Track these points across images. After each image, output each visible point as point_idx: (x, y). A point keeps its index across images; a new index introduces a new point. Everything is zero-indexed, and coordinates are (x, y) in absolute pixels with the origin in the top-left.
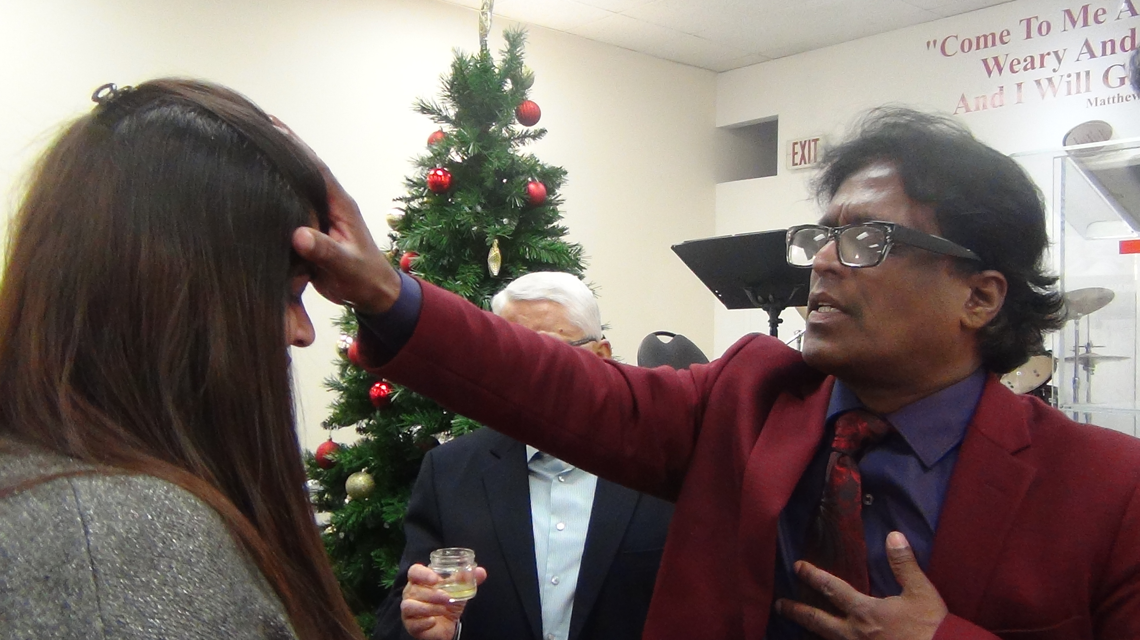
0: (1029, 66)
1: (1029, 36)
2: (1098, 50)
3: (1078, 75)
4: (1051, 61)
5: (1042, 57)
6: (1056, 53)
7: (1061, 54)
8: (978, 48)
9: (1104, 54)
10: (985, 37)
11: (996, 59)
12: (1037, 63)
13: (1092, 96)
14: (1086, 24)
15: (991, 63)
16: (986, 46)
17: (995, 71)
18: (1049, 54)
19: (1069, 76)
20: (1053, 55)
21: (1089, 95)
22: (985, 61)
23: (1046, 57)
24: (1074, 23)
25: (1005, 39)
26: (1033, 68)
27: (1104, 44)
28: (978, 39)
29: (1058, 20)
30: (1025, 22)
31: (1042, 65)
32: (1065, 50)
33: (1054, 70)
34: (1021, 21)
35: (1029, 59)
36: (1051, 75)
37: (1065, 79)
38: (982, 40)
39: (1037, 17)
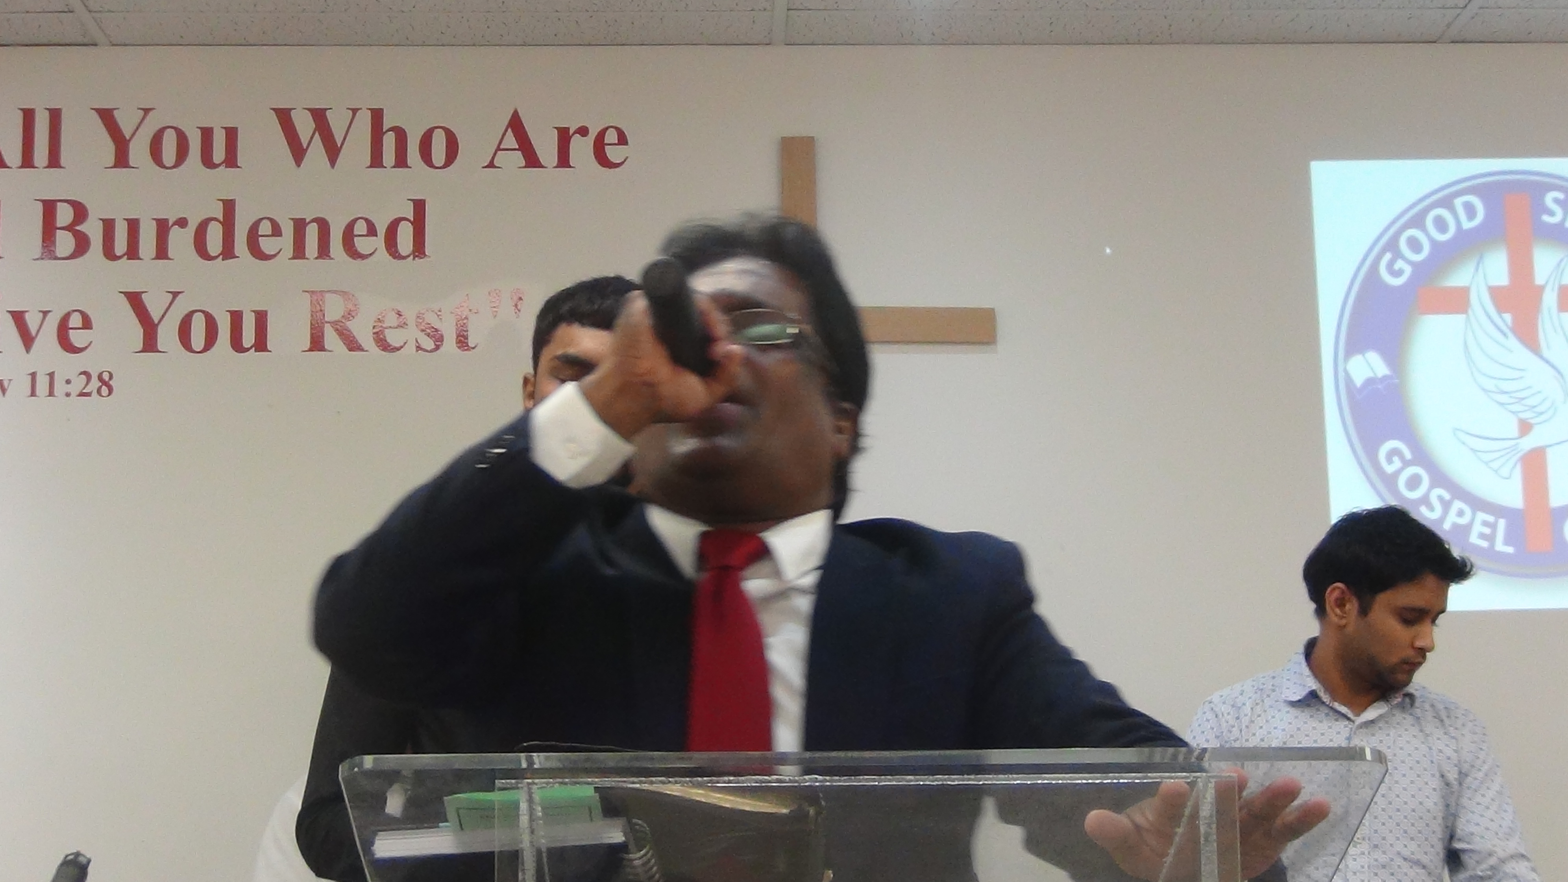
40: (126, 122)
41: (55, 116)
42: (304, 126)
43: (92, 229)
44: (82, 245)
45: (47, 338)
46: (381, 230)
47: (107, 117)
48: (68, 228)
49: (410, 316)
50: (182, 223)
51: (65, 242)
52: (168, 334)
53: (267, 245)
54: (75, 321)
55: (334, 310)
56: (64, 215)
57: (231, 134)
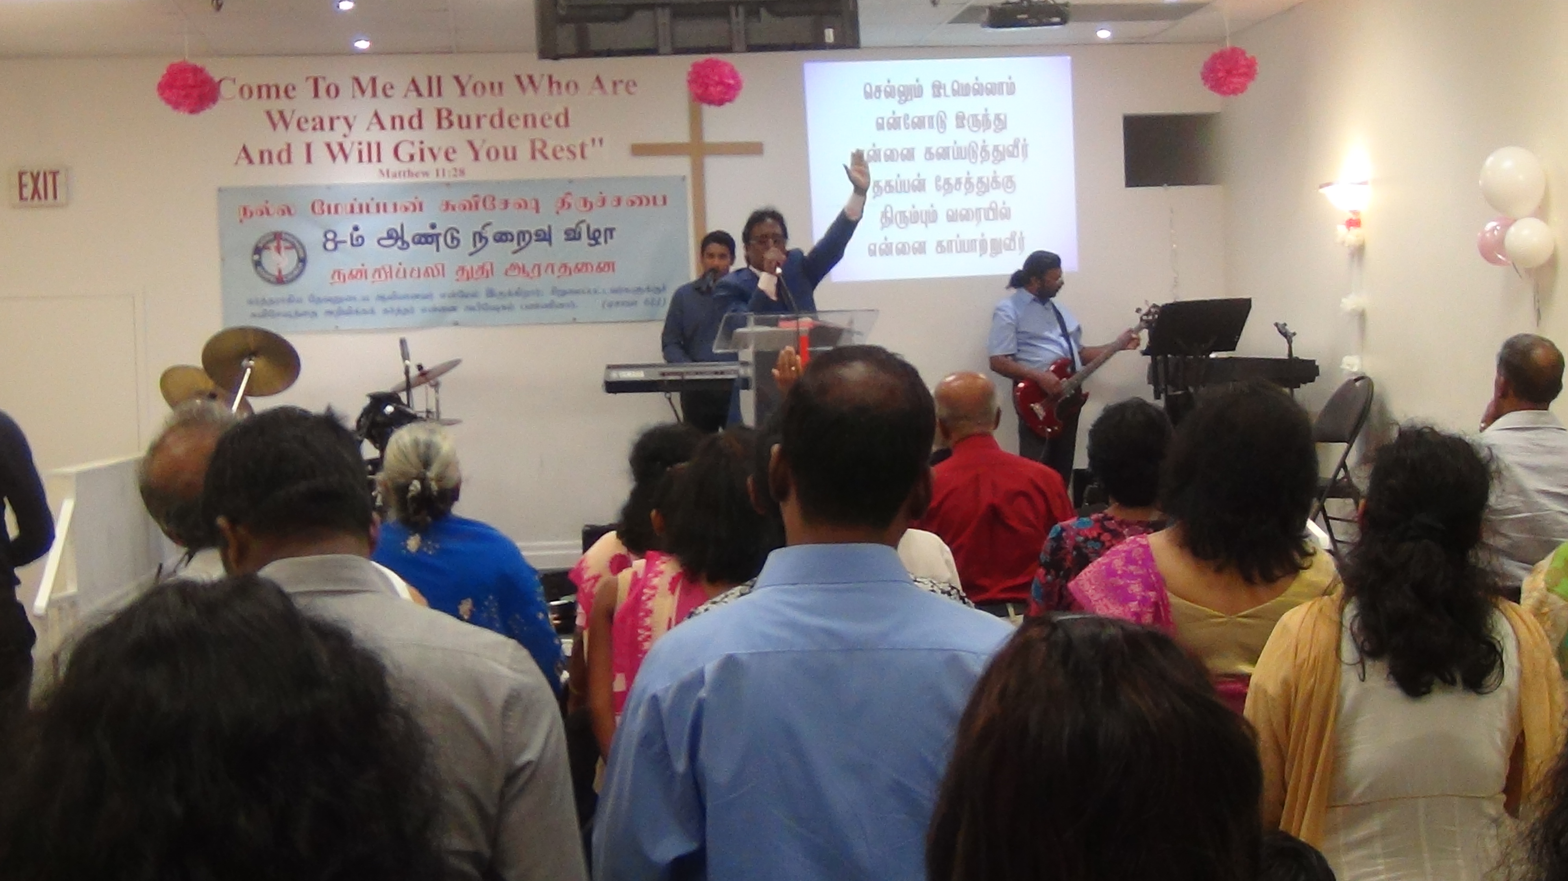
0: (318, 127)
1: (316, 95)
2: (387, 123)
3: (369, 145)
4: (340, 125)
5: (332, 121)
6: (346, 119)
7: (351, 120)
8: (260, 96)
9: (394, 127)
10: (269, 88)
11: (281, 113)
12: (327, 124)
13: (383, 166)
14: (374, 94)
15: (276, 117)
16: (269, 96)
17: (281, 125)
18: (338, 118)
19: (360, 144)
20: (342, 120)
21: (380, 166)
22: (269, 114)
23: (336, 123)
24: (363, 92)
25: (291, 94)
26: (322, 128)
27: (393, 119)
28: (260, 88)
29: (347, 87)
30: (311, 82)
31: (332, 128)
32: (355, 117)
33: (345, 136)
34: (307, 78)
35: (318, 120)
36: (341, 139)
37: (356, 146)
38: (264, 91)
39: (324, 78)
40: (464, 81)
41: (439, 79)
42: (525, 81)
43: (455, 119)
44: (451, 124)
45: (441, 157)
46: (554, 118)
47: (457, 79)
48: (447, 118)
49: (565, 147)
50: (485, 116)
51: (445, 123)
52: (482, 155)
53: (515, 123)
54: (451, 151)
55: (539, 145)
56: (444, 114)
57: (500, 85)
